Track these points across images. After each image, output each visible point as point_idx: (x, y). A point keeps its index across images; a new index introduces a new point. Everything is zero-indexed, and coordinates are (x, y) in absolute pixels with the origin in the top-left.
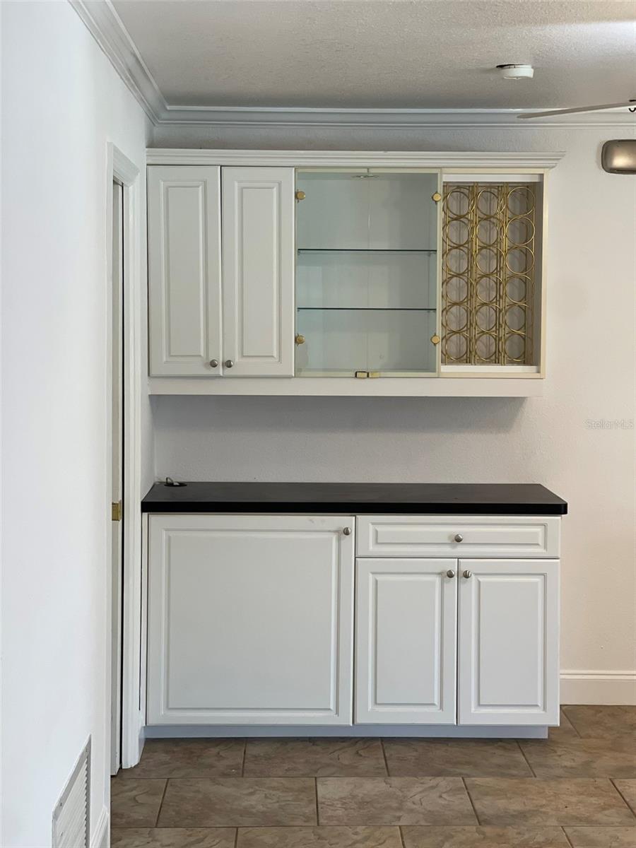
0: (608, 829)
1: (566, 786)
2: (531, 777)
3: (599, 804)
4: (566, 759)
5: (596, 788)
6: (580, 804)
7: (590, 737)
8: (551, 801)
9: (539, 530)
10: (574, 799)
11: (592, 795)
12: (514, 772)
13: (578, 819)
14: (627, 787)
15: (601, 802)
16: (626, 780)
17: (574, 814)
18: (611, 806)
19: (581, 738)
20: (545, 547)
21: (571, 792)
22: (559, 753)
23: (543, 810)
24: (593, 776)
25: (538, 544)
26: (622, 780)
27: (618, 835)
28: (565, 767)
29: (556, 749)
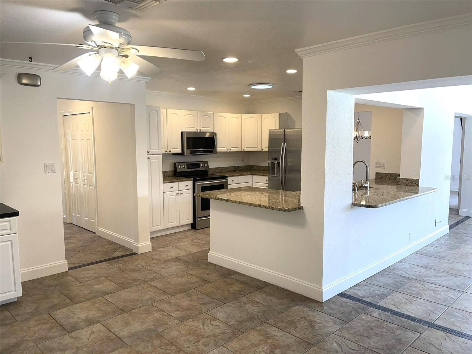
0: (56, 339)
1: (32, 322)
2: (15, 322)
3: (48, 327)
4: (27, 309)
5: (44, 320)
6: (40, 330)
7: (34, 295)
8: (27, 332)
9: (8, 223)
10: (37, 329)
11: (43, 324)
12: (7, 322)
13: (41, 338)
14: (56, 315)
15: (48, 326)
16: (55, 312)
17: (39, 336)
18: (53, 327)
19: (31, 296)
20: (11, 230)
21: (35, 325)
22: (24, 307)
23: (25, 338)
24: (41, 314)
25: (7, 229)
26: (53, 312)
27: (61, 341)
28: (28, 313)
29: (22, 305)
